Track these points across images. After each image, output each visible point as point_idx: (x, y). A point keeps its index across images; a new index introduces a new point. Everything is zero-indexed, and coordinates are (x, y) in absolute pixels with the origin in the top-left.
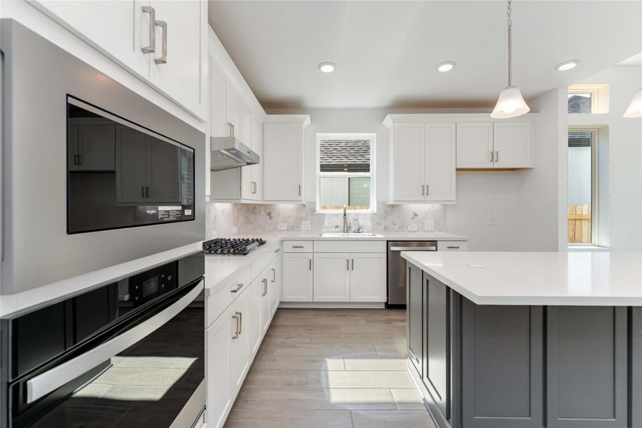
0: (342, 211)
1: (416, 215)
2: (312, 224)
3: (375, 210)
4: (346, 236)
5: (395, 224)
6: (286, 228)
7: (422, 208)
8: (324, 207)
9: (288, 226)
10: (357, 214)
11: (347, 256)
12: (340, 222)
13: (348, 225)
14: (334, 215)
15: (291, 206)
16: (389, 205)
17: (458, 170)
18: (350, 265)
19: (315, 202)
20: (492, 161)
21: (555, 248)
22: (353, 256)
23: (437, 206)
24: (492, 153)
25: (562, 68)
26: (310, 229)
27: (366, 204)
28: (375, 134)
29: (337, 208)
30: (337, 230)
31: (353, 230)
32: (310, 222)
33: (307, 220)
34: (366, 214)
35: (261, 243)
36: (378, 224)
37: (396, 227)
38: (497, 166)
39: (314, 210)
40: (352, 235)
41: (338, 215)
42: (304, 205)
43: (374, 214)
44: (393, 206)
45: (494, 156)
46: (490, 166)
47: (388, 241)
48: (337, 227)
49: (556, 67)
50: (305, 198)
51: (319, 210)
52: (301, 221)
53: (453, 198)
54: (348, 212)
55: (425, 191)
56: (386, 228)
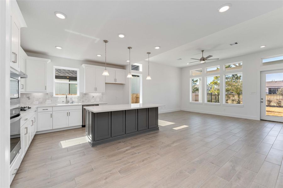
0: (65, 96)
1: (93, 97)
2: (51, 101)
3: (79, 95)
4: (67, 104)
5: (86, 100)
6: (38, 103)
7: (95, 95)
8: (57, 94)
9: (39, 102)
10: (72, 97)
11: (67, 111)
12: (65, 100)
13: (68, 101)
14: (62, 97)
15: (40, 94)
16: (84, 94)
17: (106, 83)
18: (68, 114)
19: (53, 93)
20: (115, 81)
21: (129, 103)
22: (69, 111)
23: (100, 94)
24: (115, 79)
25: (127, 61)
26: (50, 103)
27: (75, 93)
28: (79, 69)
29: (63, 94)
30: (63, 103)
31: (70, 102)
32: (50, 100)
33: (49, 99)
34: (75, 97)
35: (29, 108)
36: (80, 100)
37: (87, 101)
38: (116, 83)
39: (53, 96)
40: (69, 104)
41: (63, 97)
42: (47, 94)
43: (78, 97)
44: (85, 94)
45: (115, 80)
46: (114, 83)
47: (83, 105)
48: (63, 102)
49: (126, 61)
50: (48, 91)
51: (54, 95)
52: (46, 100)
53: (104, 92)
54: (68, 96)
55: (96, 89)
56: (83, 101)
